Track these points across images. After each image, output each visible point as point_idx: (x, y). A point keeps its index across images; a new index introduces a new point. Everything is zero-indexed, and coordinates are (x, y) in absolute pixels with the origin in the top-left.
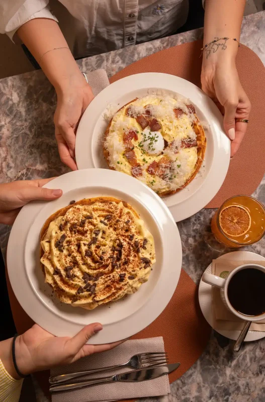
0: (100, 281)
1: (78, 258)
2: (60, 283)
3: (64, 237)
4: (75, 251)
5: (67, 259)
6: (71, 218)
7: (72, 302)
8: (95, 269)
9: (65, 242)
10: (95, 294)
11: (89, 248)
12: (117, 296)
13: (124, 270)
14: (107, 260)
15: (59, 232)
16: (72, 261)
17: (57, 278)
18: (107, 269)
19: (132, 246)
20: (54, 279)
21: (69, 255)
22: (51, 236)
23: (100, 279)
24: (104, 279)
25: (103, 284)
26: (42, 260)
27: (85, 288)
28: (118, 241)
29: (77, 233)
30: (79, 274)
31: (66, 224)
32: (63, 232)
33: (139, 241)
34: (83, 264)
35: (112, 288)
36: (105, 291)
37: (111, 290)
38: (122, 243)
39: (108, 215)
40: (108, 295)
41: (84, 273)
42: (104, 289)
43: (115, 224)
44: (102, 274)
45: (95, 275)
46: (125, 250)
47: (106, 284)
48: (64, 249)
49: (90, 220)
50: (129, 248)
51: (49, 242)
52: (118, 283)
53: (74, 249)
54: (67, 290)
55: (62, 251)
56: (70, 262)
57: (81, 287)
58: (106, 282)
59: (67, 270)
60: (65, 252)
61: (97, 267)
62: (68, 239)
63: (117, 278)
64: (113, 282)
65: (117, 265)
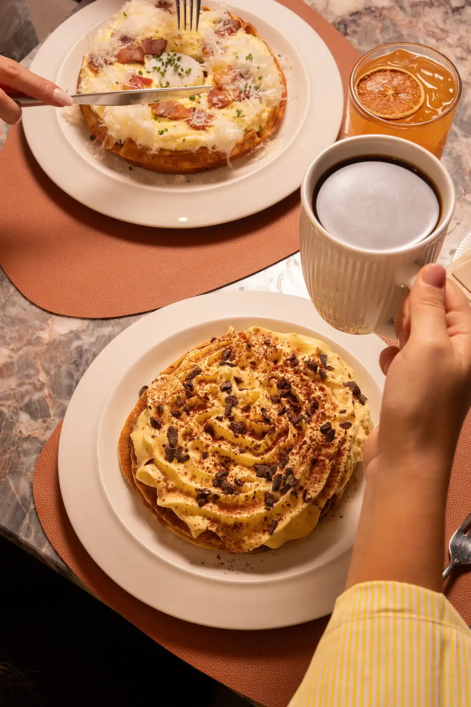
0: (294, 460)
1: (225, 447)
2: (223, 515)
3: (172, 432)
4: (210, 443)
5: (207, 465)
6: (161, 397)
7: (271, 533)
8: (269, 449)
9: (180, 439)
10: (301, 488)
11: (232, 419)
12: (342, 468)
13: (322, 419)
14: (279, 421)
15: (157, 433)
16: (217, 461)
17: (211, 508)
18: (290, 435)
19: (306, 374)
20: (205, 516)
21: (205, 456)
22: (148, 449)
23: (291, 457)
24: (298, 453)
25: (302, 463)
26: (159, 503)
27: (275, 489)
28: (274, 381)
29: (191, 413)
30: (246, 473)
31: (160, 411)
32: (166, 428)
33: (312, 358)
34: (242, 452)
35: (323, 461)
36: (315, 475)
37: (324, 465)
38: (283, 379)
39: (224, 352)
40: (326, 476)
41: (255, 468)
42: (311, 473)
43: (248, 357)
44: (288, 449)
45: (276, 459)
46: (298, 386)
47: (308, 460)
48: (187, 451)
49: (199, 376)
50: (302, 380)
51: (151, 462)
52: (329, 447)
53: (206, 438)
54: (244, 516)
55: (188, 458)
56: (215, 465)
57: (266, 494)
58: (304, 457)
59: (219, 482)
60: (194, 455)
61: (270, 443)
62: (182, 431)
63: (319, 437)
64: (318, 449)
65: (304, 417)
